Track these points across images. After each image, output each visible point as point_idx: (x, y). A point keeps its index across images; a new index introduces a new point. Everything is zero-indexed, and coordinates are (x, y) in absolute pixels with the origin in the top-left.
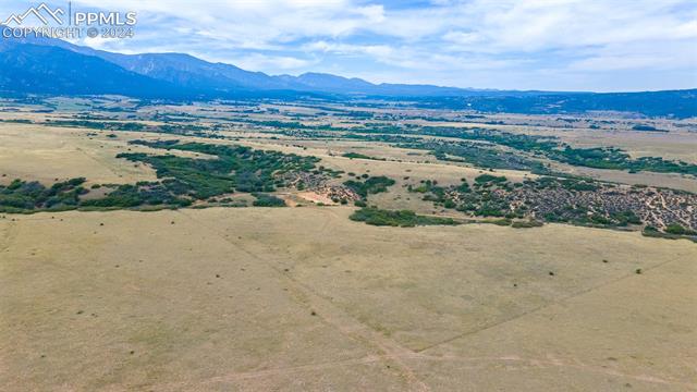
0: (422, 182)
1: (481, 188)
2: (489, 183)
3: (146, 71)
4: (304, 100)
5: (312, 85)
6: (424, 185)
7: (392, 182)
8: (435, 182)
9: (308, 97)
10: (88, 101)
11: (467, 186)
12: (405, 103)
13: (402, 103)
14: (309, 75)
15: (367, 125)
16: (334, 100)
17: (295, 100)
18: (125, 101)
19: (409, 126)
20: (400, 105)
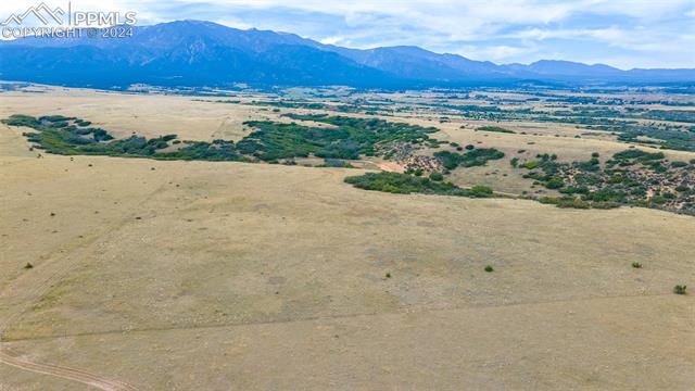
0: (539, 156)
1: (616, 167)
2: (631, 160)
3: (375, 64)
4: (526, 88)
5: (544, 73)
6: (540, 159)
7: (501, 156)
8: (554, 157)
9: (531, 85)
10: (314, 91)
11: (597, 162)
12: (651, 89)
13: (647, 88)
14: (542, 63)
15: (575, 109)
16: (560, 87)
17: (515, 87)
18: (343, 89)
19: (630, 110)
20: (643, 91)
